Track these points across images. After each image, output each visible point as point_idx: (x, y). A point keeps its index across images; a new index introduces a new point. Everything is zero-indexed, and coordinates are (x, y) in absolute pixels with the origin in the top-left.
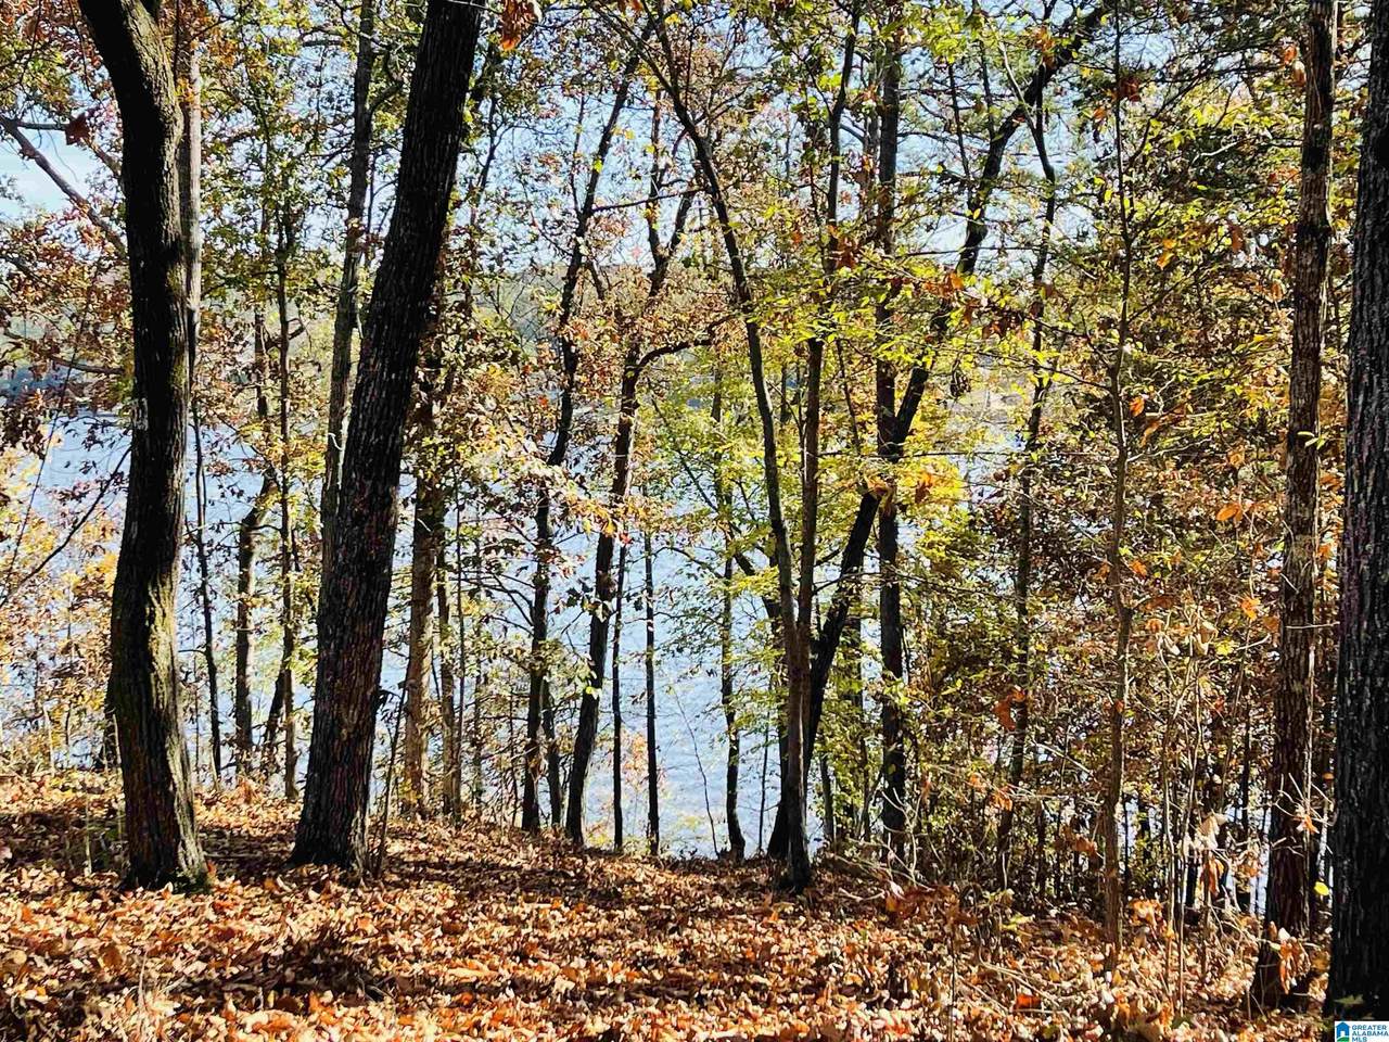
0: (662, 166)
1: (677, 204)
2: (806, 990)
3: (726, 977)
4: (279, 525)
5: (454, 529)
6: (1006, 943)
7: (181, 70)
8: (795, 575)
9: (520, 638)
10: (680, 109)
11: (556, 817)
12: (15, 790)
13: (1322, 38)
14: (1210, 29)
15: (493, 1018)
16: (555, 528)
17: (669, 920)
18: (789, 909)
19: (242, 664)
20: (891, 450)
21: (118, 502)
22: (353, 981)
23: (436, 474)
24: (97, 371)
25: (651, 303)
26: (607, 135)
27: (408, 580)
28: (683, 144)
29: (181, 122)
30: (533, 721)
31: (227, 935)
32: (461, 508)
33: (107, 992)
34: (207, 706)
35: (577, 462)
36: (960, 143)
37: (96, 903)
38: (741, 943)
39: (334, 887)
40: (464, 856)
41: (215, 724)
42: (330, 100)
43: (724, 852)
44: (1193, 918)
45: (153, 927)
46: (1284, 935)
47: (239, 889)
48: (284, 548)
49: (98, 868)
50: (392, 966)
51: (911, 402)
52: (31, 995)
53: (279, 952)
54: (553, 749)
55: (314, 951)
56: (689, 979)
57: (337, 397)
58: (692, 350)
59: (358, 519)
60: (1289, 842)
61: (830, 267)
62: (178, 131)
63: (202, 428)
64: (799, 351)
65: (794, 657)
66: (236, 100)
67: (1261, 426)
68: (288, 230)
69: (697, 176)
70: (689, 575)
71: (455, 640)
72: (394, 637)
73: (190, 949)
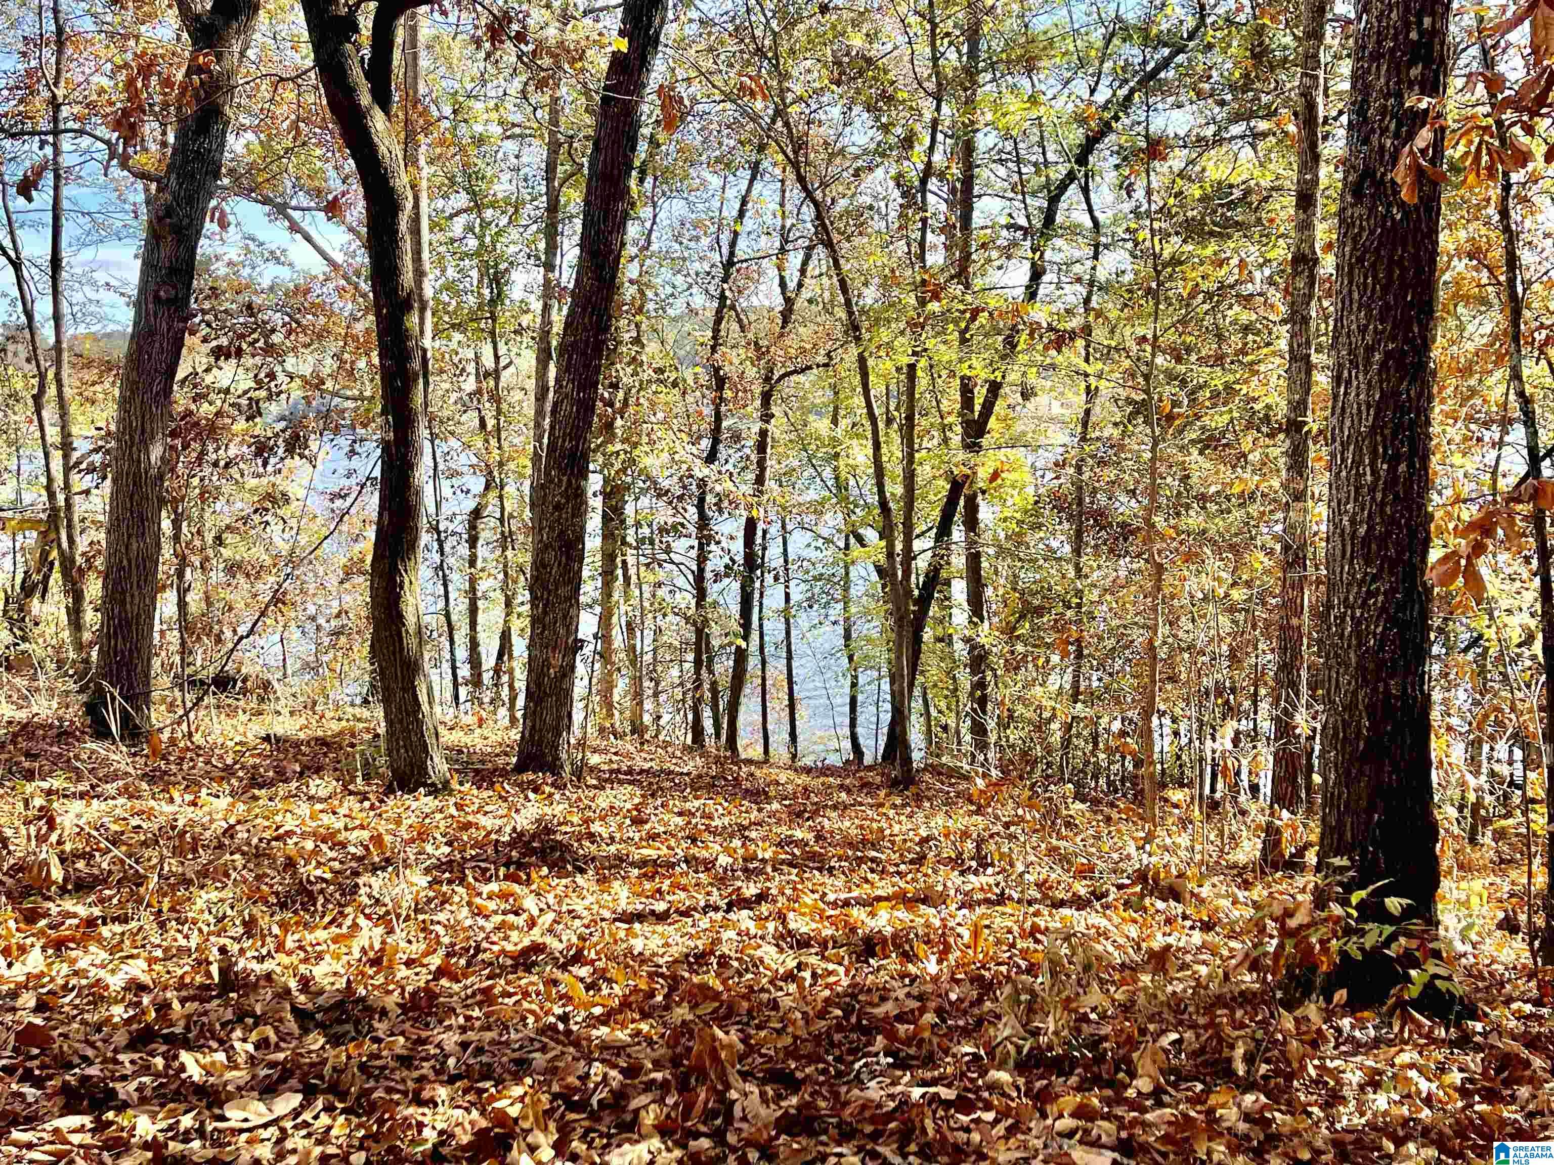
0: (788, 225)
1: (800, 256)
2: (912, 862)
3: (850, 853)
4: (498, 515)
5: (633, 515)
6: (1068, 825)
7: (410, 160)
8: (899, 547)
9: (686, 599)
10: (801, 179)
11: (718, 735)
12: (303, 721)
13: (1311, 106)
14: (1222, 103)
15: (672, 885)
16: (711, 514)
17: (805, 811)
18: (898, 801)
19: (473, 624)
20: (972, 444)
21: (372, 501)
22: (563, 859)
23: (617, 472)
24: (355, 399)
25: (782, 335)
26: (744, 202)
27: (599, 557)
28: (804, 209)
29: (411, 198)
30: (698, 663)
31: (467, 826)
32: (637, 499)
33: (376, 869)
34: (448, 657)
35: (727, 461)
36: (1024, 202)
37: (367, 804)
38: (861, 827)
39: (548, 789)
40: (646, 766)
41: (454, 668)
42: (526, 180)
43: (847, 761)
44: (1214, 805)
45: (409, 822)
46: (1285, 814)
47: (475, 792)
48: (503, 533)
49: (367, 777)
50: (593, 848)
51: (988, 408)
52: (318, 872)
53: (506, 838)
54: (714, 684)
55: (533, 837)
56: (821, 854)
57: (540, 413)
58: (815, 371)
59: (558, 507)
60: (1289, 742)
61: (922, 303)
62: (409, 205)
63: (437, 442)
64: (899, 370)
65: (899, 609)
66: (453, 183)
67: (1267, 419)
68: (498, 283)
69: (816, 233)
70: (817, 548)
71: (635, 602)
72: (589, 601)
73: (439, 836)
